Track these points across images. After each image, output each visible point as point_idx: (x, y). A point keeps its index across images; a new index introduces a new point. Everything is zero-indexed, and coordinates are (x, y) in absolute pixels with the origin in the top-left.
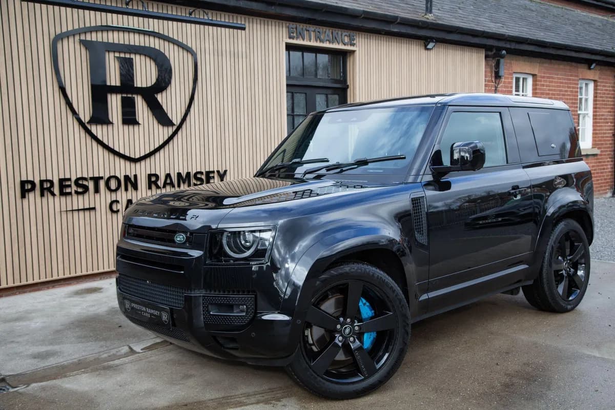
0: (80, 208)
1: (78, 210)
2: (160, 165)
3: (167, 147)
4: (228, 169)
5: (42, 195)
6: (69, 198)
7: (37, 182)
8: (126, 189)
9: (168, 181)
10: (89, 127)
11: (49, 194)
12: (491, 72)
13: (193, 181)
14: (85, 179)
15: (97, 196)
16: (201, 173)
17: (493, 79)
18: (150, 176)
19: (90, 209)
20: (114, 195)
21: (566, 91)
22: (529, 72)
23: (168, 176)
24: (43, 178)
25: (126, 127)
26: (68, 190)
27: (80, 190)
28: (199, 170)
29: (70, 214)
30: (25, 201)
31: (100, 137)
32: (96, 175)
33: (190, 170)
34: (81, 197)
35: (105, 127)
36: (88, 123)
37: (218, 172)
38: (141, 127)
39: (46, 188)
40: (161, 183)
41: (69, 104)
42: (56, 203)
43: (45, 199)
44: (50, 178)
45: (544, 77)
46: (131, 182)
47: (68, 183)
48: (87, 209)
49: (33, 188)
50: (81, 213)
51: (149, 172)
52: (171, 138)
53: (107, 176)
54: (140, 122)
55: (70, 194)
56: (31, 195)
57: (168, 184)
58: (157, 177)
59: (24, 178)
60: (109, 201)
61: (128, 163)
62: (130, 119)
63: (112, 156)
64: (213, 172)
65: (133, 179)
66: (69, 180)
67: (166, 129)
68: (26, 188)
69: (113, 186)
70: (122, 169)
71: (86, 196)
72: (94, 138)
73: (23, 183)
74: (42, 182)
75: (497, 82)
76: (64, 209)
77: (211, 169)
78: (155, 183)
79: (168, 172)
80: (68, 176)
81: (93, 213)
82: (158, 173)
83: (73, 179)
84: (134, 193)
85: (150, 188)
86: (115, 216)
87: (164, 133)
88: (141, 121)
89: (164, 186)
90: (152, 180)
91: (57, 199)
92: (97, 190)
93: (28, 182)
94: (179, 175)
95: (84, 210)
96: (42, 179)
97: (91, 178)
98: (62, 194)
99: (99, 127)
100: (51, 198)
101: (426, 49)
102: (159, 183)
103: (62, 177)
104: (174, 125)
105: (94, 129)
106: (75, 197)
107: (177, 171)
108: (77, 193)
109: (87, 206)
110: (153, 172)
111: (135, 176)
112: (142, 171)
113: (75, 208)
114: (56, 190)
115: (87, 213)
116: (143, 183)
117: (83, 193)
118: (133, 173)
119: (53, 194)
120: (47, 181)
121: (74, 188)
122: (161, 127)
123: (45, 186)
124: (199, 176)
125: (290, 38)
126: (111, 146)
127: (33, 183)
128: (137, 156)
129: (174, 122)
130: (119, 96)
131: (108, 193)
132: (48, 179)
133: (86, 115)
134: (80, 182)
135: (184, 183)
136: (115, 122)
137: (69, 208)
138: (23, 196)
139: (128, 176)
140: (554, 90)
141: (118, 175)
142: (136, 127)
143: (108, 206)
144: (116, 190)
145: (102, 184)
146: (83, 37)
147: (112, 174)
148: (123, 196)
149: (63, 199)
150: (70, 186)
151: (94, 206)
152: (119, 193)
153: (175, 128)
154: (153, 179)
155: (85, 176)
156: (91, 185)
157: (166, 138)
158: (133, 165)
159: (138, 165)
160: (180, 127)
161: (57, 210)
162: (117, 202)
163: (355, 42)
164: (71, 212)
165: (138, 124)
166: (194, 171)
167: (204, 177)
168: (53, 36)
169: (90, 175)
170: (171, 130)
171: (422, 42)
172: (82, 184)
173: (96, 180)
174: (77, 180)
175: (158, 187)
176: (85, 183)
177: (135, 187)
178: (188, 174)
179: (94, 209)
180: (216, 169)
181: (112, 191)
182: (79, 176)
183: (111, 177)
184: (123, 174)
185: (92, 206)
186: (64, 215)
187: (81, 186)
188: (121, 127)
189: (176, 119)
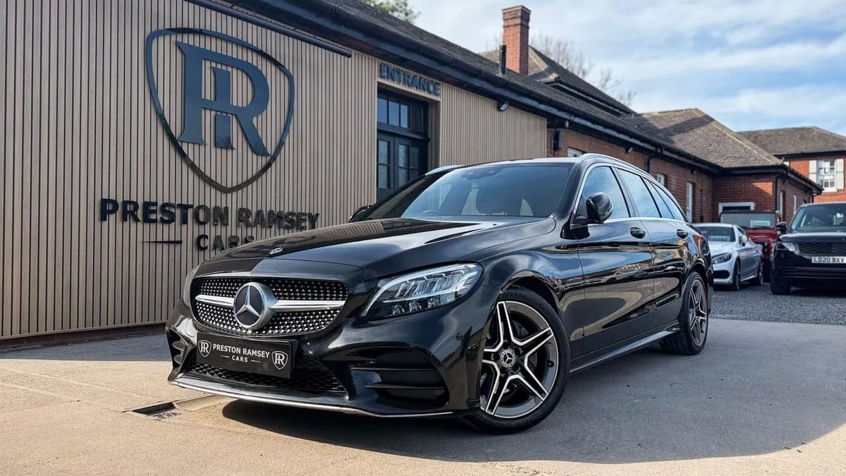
0: (165, 239)
1: (163, 242)
2: (252, 199)
3: (260, 179)
4: (319, 212)
5: (124, 219)
6: (153, 226)
7: (120, 201)
8: (215, 224)
9: (260, 219)
10: (180, 143)
11: (132, 220)
12: (551, 144)
13: (285, 222)
14: (172, 205)
15: (184, 227)
16: (292, 214)
17: (552, 151)
18: (241, 210)
19: (175, 242)
20: (202, 228)
22: (580, 148)
24: (127, 198)
25: (219, 150)
26: (153, 217)
27: (165, 218)
28: (291, 210)
29: (153, 246)
30: (105, 224)
31: (191, 157)
32: (185, 202)
33: (282, 210)
34: (166, 227)
35: (197, 146)
37: (310, 214)
38: (235, 151)
39: (129, 211)
40: (252, 220)
42: (139, 230)
43: (126, 224)
44: (134, 199)
46: (220, 216)
47: (154, 208)
48: (172, 242)
49: (114, 211)
50: (166, 246)
51: (240, 206)
52: (265, 169)
53: (196, 205)
55: (155, 221)
56: (112, 217)
57: (259, 222)
58: (248, 213)
59: (105, 197)
60: (196, 236)
61: (219, 193)
62: (223, 142)
63: (202, 182)
64: (304, 214)
65: (223, 211)
66: (156, 204)
67: (260, 157)
68: (106, 208)
69: (201, 219)
70: (212, 199)
71: (172, 225)
73: (104, 202)
74: (125, 203)
76: (147, 239)
77: (303, 211)
78: (246, 219)
79: (259, 208)
80: (153, 200)
81: (178, 247)
82: (250, 208)
83: (160, 203)
84: (224, 228)
85: (240, 225)
86: (202, 253)
88: (235, 146)
89: (255, 225)
90: (243, 215)
91: (140, 225)
92: (184, 221)
93: (109, 201)
94: (271, 212)
95: (169, 242)
96: (125, 200)
97: (181, 206)
98: (147, 220)
99: (191, 146)
100: (134, 224)
101: (499, 109)
102: (250, 220)
103: (147, 199)
104: (269, 155)
105: (184, 146)
106: (160, 226)
107: (268, 209)
108: (163, 221)
109: (172, 239)
110: (244, 207)
111: (226, 208)
112: (232, 203)
113: (159, 239)
114: (140, 214)
115: (172, 246)
116: (233, 217)
117: (169, 222)
118: (224, 206)
119: (137, 220)
120: (130, 202)
121: (159, 216)
122: (255, 156)
123: (128, 209)
124: (290, 217)
125: (381, 77)
126: (202, 169)
127: (115, 203)
128: (229, 186)
129: (269, 151)
130: (213, 113)
131: (196, 226)
132: (132, 200)
133: (177, 130)
134: (167, 209)
135: (275, 223)
136: (208, 141)
137: (153, 239)
138: (103, 218)
139: (218, 207)
141: (208, 205)
142: (230, 152)
143: (195, 240)
144: (204, 223)
145: (190, 212)
146: (179, 39)
147: (201, 203)
148: (211, 231)
149: (147, 226)
150: (155, 212)
152: (207, 226)
153: (269, 158)
155: (172, 201)
156: (178, 213)
157: (260, 169)
158: (224, 195)
159: (229, 195)
160: (274, 158)
161: (140, 238)
162: (205, 237)
163: (439, 92)
164: (154, 244)
165: (231, 148)
166: (286, 211)
167: (295, 219)
168: (148, 32)
169: (179, 202)
170: (264, 160)
171: (496, 102)
172: (169, 211)
173: (184, 208)
174: (164, 205)
175: (248, 225)
176: (172, 210)
177: (225, 222)
178: (280, 213)
179: (180, 242)
180: (307, 212)
181: (200, 223)
182: (166, 201)
183: (200, 207)
184: (213, 205)
185: (178, 239)
186: (146, 246)
187: (167, 213)
188: (213, 149)
189: (270, 149)
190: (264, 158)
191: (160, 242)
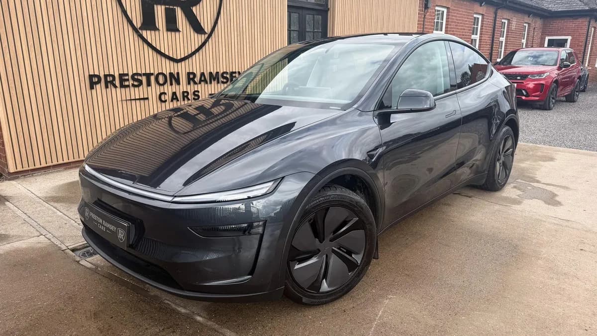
0: (137, 98)
1: (135, 99)
2: (196, 65)
3: (201, 51)
5: (107, 87)
6: (127, 89)
7: (102, 75)
8: (171, 84)
9: (203, 79)
10: (140, 31)
11: (112, 87)
12: (423, 5)
13: (221, 79)
14: (140, 75)
15: (149, 88)
16: (226, 73)
17: (423, 9)
18: (189, 74)
19: (144, 99)
20: (162, 88)
21: (466, 21)
22: (445, 5)
23: (202, 74)
24: (107, 73)
25: (169, 33)
26: (127, 83)
27: (136, 83)
28: (225, 71)
29: (129, 102)
30: (94, 91)
31: (149, 40)
32: (148, 72)
33: (218, 71)
34: (136, 89)
35: (153, 32)
36: (139, 28)
37: (239, 72)
38: (181, 33)
39: (109, 81)
40: (197, 79)
41: (124, 12)
42: (118, 93)
43: (109, 90)
44: (112, 73)
45: (454, 10)
46: (175, 78)
47: (127, 78)
48: (142, 99)
49: (99, 82)
50: (138, 102)
51: (188, 71)
52: (204, 44)
53: (156, 73)
54: (180, 30)
55: (128, 86)
56: (98, 86)
57: (203, 81)
58: (194, 74)
59: (92, 73)
60: (158, 93)
61: (172, 63)
62: (172, 26)
63: (159, 57)
64: (235, 73)
65: (176, 76)
66: (127, 75)
67: (199, 36)
68: (94, 81)
69: (161, 81)
70: (168, 68)
71: (141, 88)
72: (145, 41)
73: (91, 77)
74: (106, 76)
75: (426, 12)
76: (124, 98)
77: (234, 71)
78: (193, 79)
79: (202, 71)
80: (126, 72)
81: (146, 101)
82: (195, 72)
83: (130, 74)
84: (177, 87)
85: (189, 83)
86: (163, 104)
87: (198, 39)
89: (200, 83)
90: (191, 78)
91: (118, 90)
92: (149, 84)
93: (95, 76)
94: (211, 73)
95: (140, 99)
96: (106, 74)
97: (144, 74)
98: (122, 86)
99: (149, 32)
100: (113, 89)
102: (196, 80)
103: (121, 72)
104: (206, 33)
105: (144, 33)
106: (132, 89)
107: (208, 71)
108: (134, 85)
109: (142, 96)
110: (191, 71)
111: (178, 74)
112: (182, 69)
113: (133, 97)
114: (117, 83)
115: (142, 101)
116: (183, 79)
117: (138, 86)
118: (176, 71)
119: (116, 87)
120: (110, 75)
121: (131, 82)
122: (196, 35)
123: (109, 80)
124: (225, 75)
126: (158, 48)
127: (99, 77)
128: (179, 58)
129: (206, 30)
130: (163, 7)
131: (158, 87)
132: (110, 74)
133: (138, 23)
134: (136, 77)
135: (214, 80)
136: (161, 28)
137: (128, 98)
138: (92, 88)
139: (172, 73)
140: (460, 20)
141: (164, 72)
142: (177, 34)
143: (158, 96)
144: (163, 85)
145: (153, 78)
147: (160, 71)
148: (169, 89)
149: (123, 90)
150: (128, 80)
151: (147, 97)
152: (166, 86)
153: (206, 36)
154: (191, 76)
155: (139, 72)
156: (144, 79)
157: (200, 44)
158: (176, 64)
159: (179, 64)
160: (210, 35)
161: (119, 99)
162: (165, 93)
164: (130, 101)
165: (178, 31)
166: (222, 72)
167: (228, 76)
169: (144, 72)
170: (203, 37)
172: (138, 79)
173: (148, 76)
174: (134, 75)
175: (195, 83)
176: (140, 78)
177: (178, 83)
178: (217, 73)
179: (147, 99)
180: (237, 71)
181: (160, 85)
182: (135, 72)
183: (159, 74)
184: (168, 72)
185: (146, 96)
186: (124, 103)
187: (137, 80)
188: (165, 33)
189: (207, 28)
190: (203, 36)
191: (134, 99)
